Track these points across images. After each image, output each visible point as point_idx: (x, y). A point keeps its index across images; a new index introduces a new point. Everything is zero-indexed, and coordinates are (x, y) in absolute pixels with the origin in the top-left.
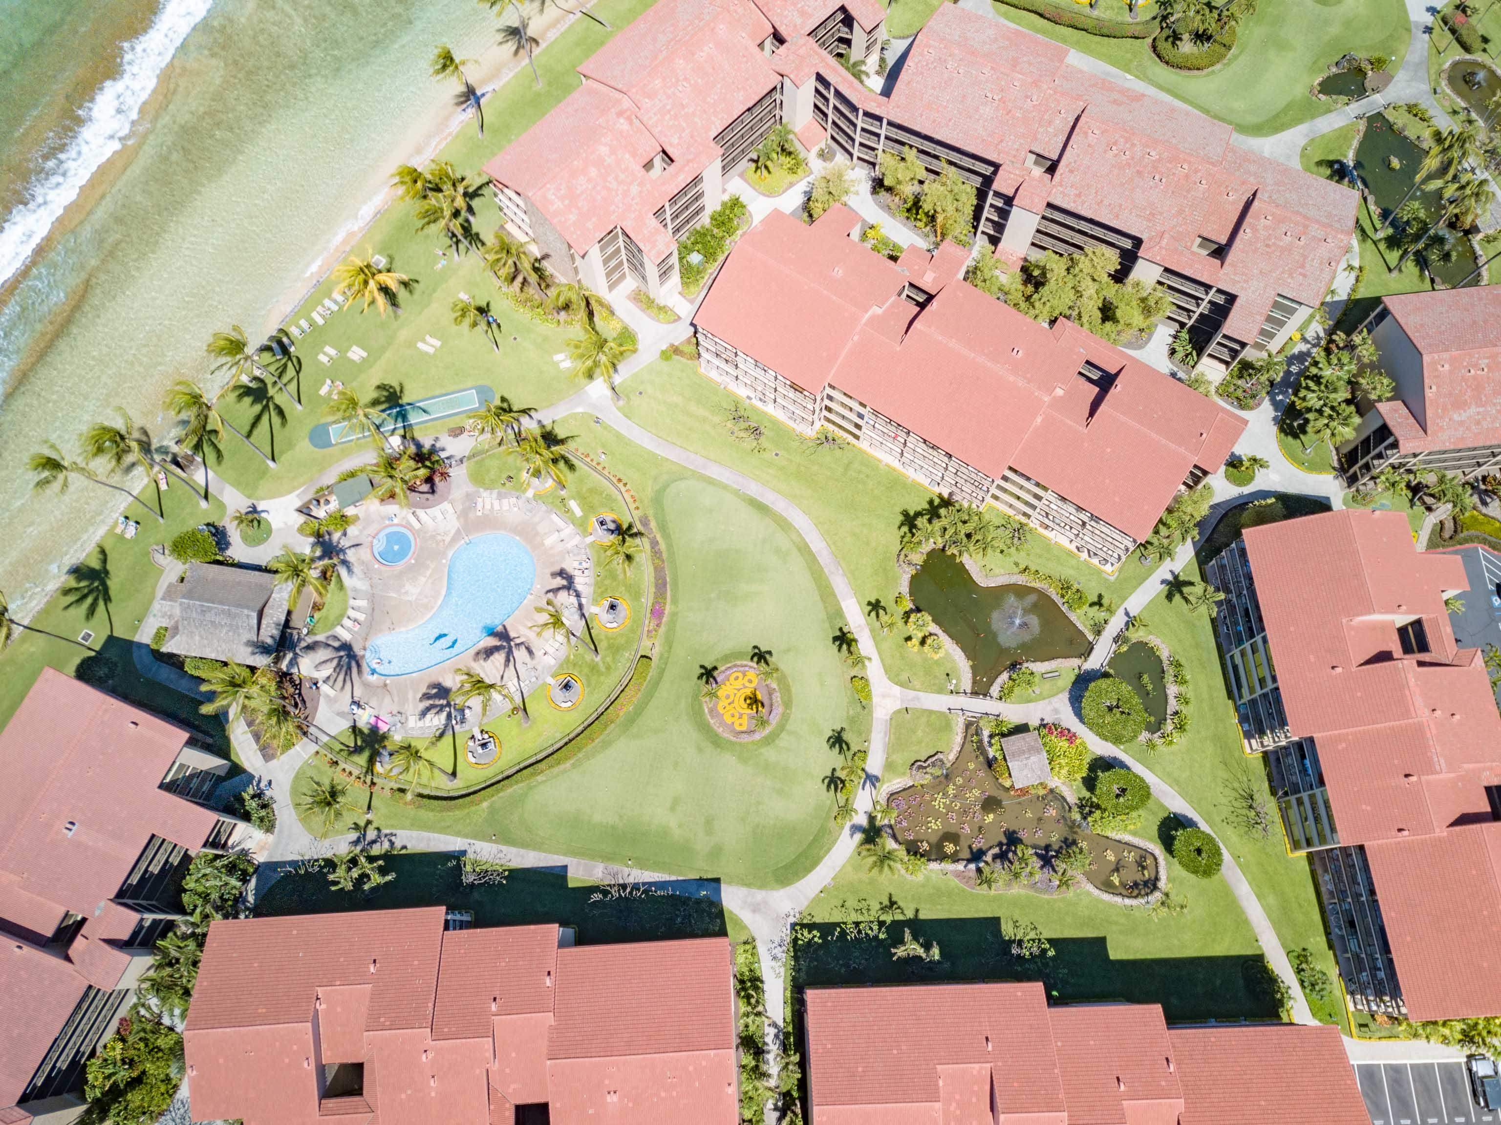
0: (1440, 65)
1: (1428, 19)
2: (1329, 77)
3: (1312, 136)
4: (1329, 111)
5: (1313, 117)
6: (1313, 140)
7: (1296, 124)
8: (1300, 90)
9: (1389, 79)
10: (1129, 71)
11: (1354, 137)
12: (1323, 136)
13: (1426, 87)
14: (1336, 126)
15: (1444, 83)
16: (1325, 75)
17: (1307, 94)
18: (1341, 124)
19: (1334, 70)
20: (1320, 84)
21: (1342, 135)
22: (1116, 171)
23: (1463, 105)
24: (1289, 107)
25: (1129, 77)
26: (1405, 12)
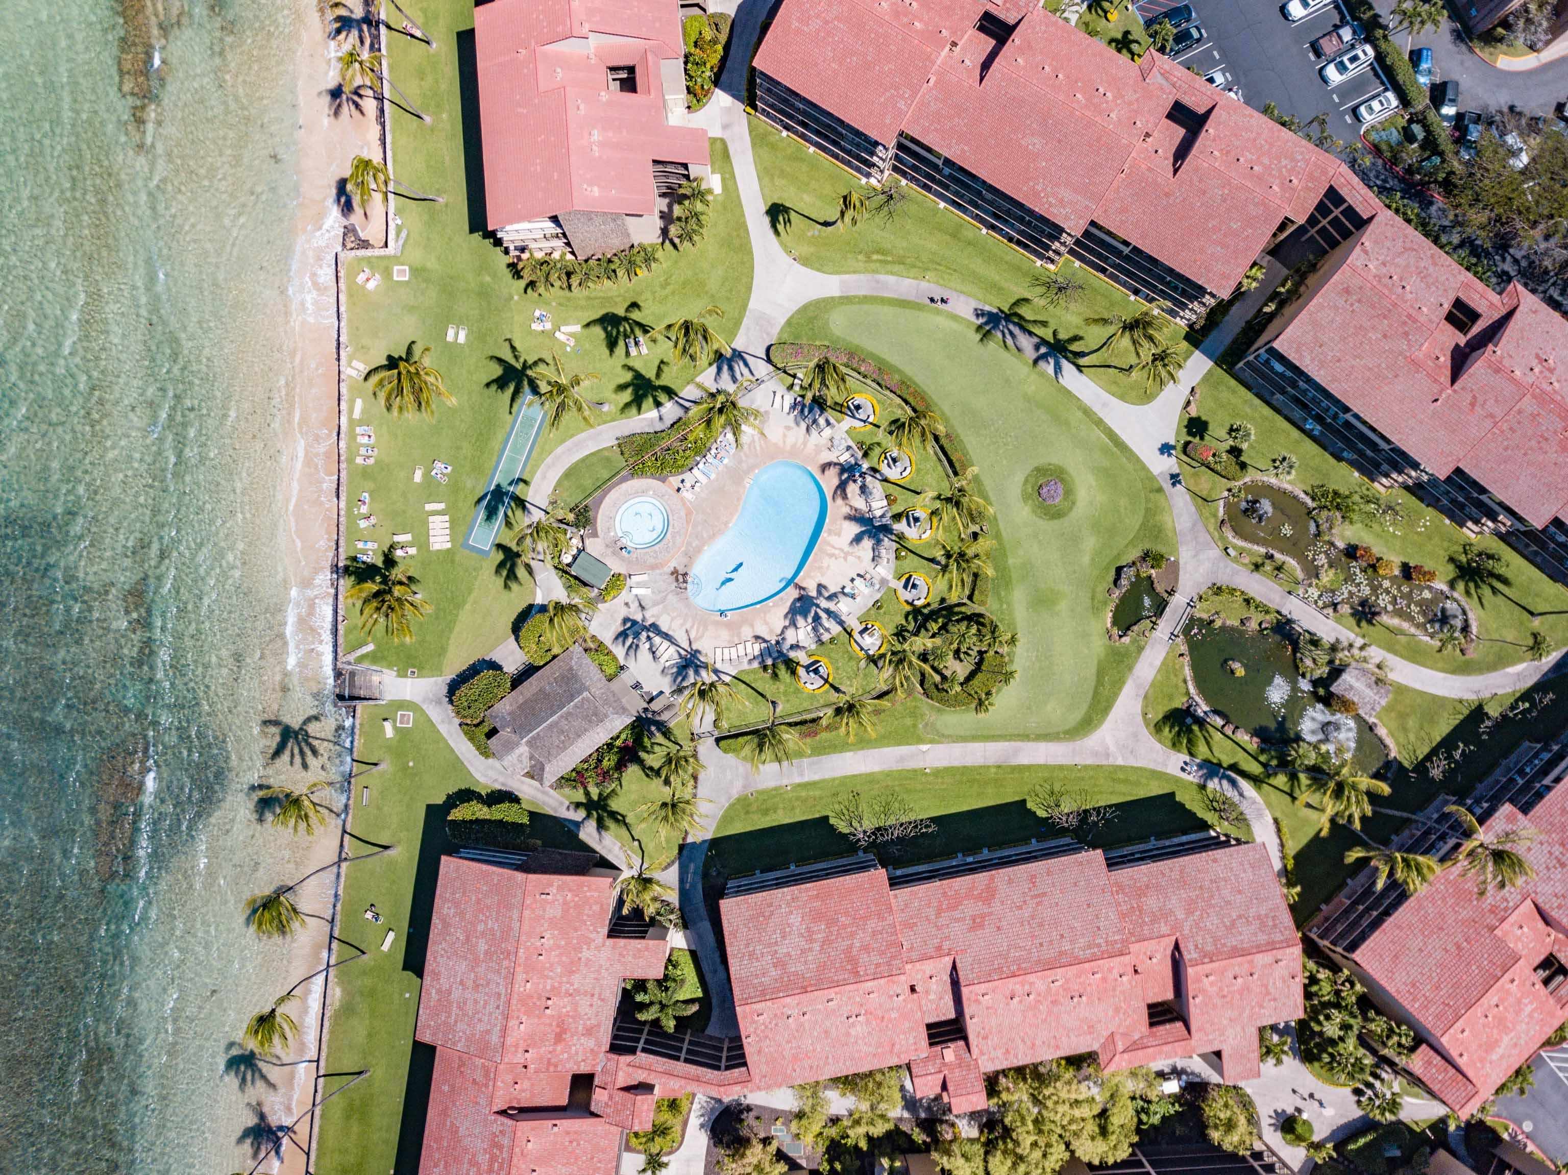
0: (1215, 516)
1: (1169, 464)
2: (1117, 607)
3: (1142, 693)
4: (1140, 649)
5: (1130, 668)
6: (1145, 697)
7: (1120, 689)
8: (1098, 645)
9: (1174, 568)
10: (920, 741)
11: (1182, 667)
12: (1153, 685)
13: (1215, 552)
14: (1158, 663)
15: (1229, 534)
16: (1112, 606)
17: (1107, 642)
18: (1163, 655)
19: (1117, 593)
20: (1114, 623)
21: (1167, 668)
22: (1030, 1014)
23: (1263, 550)
24: (1100, 673)
25: (924, 747)
26: (1144, 468)
